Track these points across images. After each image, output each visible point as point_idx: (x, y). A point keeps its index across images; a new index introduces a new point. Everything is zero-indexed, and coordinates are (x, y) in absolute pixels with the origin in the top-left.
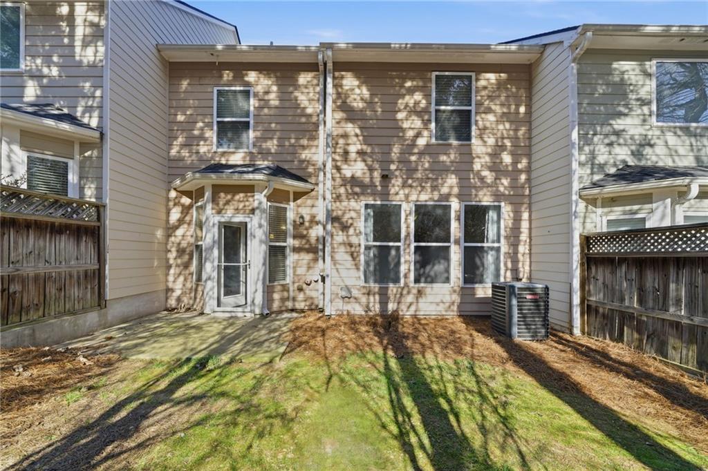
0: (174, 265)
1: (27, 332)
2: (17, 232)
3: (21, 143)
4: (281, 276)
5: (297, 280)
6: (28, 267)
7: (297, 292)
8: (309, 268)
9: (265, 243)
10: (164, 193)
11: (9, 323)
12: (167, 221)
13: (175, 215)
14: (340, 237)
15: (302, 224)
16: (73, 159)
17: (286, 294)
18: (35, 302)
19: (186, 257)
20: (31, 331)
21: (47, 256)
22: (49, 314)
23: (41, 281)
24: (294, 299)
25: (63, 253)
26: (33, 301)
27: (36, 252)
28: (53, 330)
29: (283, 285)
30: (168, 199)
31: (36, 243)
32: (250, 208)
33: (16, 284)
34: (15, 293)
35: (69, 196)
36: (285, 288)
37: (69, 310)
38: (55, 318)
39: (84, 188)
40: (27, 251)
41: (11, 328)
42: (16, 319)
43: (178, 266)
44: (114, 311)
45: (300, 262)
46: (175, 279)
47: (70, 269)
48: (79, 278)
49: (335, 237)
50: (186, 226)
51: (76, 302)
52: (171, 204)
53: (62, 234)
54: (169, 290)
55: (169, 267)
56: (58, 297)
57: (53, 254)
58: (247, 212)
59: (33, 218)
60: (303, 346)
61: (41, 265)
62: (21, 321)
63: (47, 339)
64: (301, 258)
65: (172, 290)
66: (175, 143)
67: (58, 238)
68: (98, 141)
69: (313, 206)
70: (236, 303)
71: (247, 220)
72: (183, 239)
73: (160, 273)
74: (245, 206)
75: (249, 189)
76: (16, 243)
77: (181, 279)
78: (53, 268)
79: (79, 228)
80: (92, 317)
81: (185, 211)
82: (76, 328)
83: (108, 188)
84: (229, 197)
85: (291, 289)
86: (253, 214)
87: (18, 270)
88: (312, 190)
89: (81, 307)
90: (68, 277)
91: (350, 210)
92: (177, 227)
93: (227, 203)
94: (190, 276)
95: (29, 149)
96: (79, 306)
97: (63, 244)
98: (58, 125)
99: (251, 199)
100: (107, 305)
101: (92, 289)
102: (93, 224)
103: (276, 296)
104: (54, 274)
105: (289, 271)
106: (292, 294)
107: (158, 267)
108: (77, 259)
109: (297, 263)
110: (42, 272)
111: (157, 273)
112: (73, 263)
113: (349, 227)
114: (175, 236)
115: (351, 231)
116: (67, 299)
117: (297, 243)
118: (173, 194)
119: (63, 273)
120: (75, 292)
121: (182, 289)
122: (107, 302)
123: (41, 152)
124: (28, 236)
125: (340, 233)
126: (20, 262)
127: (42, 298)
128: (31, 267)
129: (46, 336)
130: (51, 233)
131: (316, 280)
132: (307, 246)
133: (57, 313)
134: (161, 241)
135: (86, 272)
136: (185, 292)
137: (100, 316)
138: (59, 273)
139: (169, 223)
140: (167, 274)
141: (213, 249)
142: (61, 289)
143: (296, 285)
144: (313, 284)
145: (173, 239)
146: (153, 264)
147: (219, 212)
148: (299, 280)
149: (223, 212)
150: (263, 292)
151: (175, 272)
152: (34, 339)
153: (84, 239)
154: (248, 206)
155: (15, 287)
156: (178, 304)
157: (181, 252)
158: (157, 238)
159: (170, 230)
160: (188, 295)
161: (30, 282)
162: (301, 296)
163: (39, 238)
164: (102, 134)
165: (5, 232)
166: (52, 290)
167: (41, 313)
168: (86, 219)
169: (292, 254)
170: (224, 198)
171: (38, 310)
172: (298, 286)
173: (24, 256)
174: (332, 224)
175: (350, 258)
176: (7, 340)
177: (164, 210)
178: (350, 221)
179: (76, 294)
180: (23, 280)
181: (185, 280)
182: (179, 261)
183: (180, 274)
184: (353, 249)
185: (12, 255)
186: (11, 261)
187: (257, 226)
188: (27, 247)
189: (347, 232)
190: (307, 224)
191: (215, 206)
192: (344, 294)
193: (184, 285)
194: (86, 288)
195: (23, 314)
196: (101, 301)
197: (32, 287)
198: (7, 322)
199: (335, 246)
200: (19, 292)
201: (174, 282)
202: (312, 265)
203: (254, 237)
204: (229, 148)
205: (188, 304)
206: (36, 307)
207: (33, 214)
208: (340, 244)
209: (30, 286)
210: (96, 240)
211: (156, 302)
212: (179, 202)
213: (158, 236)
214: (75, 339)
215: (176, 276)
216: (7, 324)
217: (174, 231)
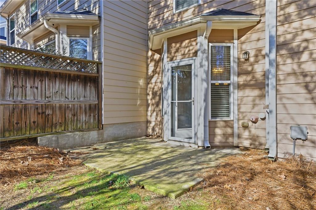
0: (151, 104)
1: (54, 139)
2: (50, 79)
3: (67, 33)
4: (224, 111)
5: (241, 118)
6: (56, 100)
7: (242, 129)
8: (254, 105)
9: (207, 81)
10: (145, 54)
11: (46, 132)
12: (147, 73)
13: (151, 68)
14: (289, 66)
15: (247, 60)
16: (89, 37)
17: (229, 130)
18: (60, 121)
19: (157, 98)
20: (56, 138)
21: (66, 94)
22: (68, 129)
23: (63, 109)
24: (239, 136)
25: (76, 93)
26: (59, 120)
27: (60, 92)
28: (69, 140)
29: (225, 121)
30: (147, 58)
31: (60, 86)
32: (193, 51)
33: (49, 110)
34: (48, 115)
35: (87, 59)
36: (228, 124)
37: (79, 128)
38: (71, 132)
39: (94, 54)
40: (55, 91)
41: (46, 135)
42: (50, 130)
43: (153, 105)
44: (108, 132)
45: (245, 99)
46: (151, 114)
47: (80, 103)
48: (85, 109)
49: (281, 67)
50: (157, 75)
51: (84, 124)
52: (149, 60)
53: (75, 81)
54: (148, 122)
55: (148, 106)
56: (73, 119)
57: (70, 94)
58: (191, 55)
59: (58, 71)
60: (216, 187)
61: (63, 99)
62: (52, 132)
63: (66, 144)
64: (246, 95)
65: (150, 122)
66: (150, 17)
67: (73, 84)
68: (99, 22)
69: (258, 40)
70: (189, 135)
71: (191, 62)
72: (155, 85)
73: (142, 109)
74: (189, 51)
75: (193, 35)
76: (49, 86)
77: (155, 114)
78: (70, 102)
79: (85, 77)
80: (94, 134)
81: (156, 64)
82: (83, 140)
83: (103, 51)
84: (178, 45)
85: (236, 125)
86: (196, 56)
87: (50, 102)
88: (259, 22)
89: (87, 128)
90: (79, 108)
91: (303, 31)
92: (152, 77)
93: (177, 51)
94: (160, 112)
95: (70, 36)
96: (86, 127)
97: (76, 87)
98: (78, 16)
99: (194, 43)
100: (104, 128)
101: (94, 116)
102: (93, 75)
103: (218, 131)
104: (70, 106)
105: (234, 108)
106: (236, 130)
107: (141, 105)
108: (85, 97)
109: (242, 100)
110: (63, 104)
111: (140, 109)
112: (82, 99)
113: (302, 52)
114: (151, 83)
115: (305, 56)
116: (78, 122)
117: (242, 80)
118: (150, 53)
119: (76, 105)
120: (83, 118)
121: (155, 121)
122: (104, 126)
123: (75, 36)
124: (55, 82)
125: (289, 61)
126: (52, 97)
127: (63, 119)
128: (58, 100)
129: (65, 143)
130: (69, 81)
131: (263, 117)
132: (252, 82)
133: (72, 129)
134: (143, 87)
135: (90, 105)
136: (157, 123)
137: (98, 134)
138: (74, 105)
139: (148, 75)
140: (147, 111)
141: (168, 89)
142: (75, 115)
143: (241, 122)
144: (260, 122)
145: (150, 85)
146: (137, 103)
147: (172, 60)
148: (244, 117)
149: (175, 58)
150: (205, 126)
151: (151, 109)
152: (58, 143)
153: (89, 85)
154: (192, 50)
155: (48, 112)
156: (153, 132)
157: (154, 94)
158: (139, 85)
159: (149, 79)
160: (158, 126)
161: (57, 109)
162: (246, 134)
163: (62, 83)
164: (100, 17)
165: (43, 79)
166: (69, 115)
167: (63, 128)
168: (90, 72)
169: (236, 91)
170: (175, 47)
171: (62, 126)
172: (243, 124)
173: (54, 94)
174: (277, 51)
175: (303, 91)
176: (43, 141)
177: (145, 66)
178: (304, 44)
179: (84, 119)
180: (53, 108)
181: (157, 115)
182: (154, 101)
183: (154, 111)
184: (308, 79)
185: (47, 93)
186: (46, 96)
187: (199, 66)
188: (55, 89)
189: (299, 59)
190: (252, 59)
191: (169, 55)
192: (295, 134)
193: (156, 119)
194: (90, 116)
195: (53, 128)
196: (99, 126)
197: (58, 112)
198: (45, 132)
199: (281, 77)
200: (51, 115)
201: (151, 116)
202: (257, 102)
203: (197, 76)
204: (183, 8)
205: (159, 133)
206: (60, 124)
207: (58, 69)
208: (289, 74)
209: (57, 112)
210: (97, 85)
211: (139, 130)
212: (153, 59)
213: (141, 84)
214: (82, 147)
215: (152, 111)
216: (45, 133)
217: (151, 80)
